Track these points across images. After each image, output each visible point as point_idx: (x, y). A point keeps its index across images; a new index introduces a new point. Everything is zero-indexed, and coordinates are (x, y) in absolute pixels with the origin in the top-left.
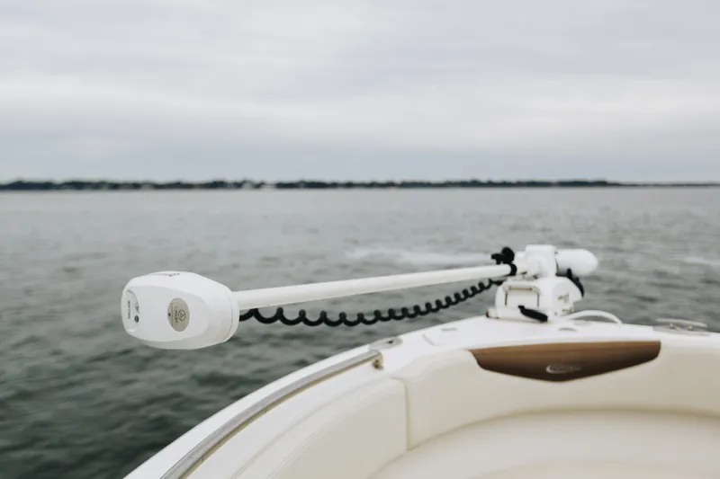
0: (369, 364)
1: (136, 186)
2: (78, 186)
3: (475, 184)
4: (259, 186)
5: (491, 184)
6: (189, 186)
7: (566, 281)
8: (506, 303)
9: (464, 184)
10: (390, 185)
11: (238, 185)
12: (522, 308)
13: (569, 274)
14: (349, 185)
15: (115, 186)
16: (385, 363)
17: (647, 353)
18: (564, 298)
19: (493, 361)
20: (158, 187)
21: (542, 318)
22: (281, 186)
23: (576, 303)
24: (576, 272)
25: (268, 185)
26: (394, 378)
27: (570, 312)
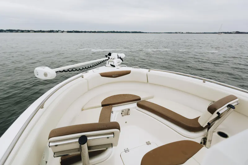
0: (81, 77)
1: (29, 31)
2: (11, 31)
3: (114, 32)
4: (63, 32)
5: (117, 32)
6: (44, 32)
7: (119, 59)
8: (108, 64)
9: (111, 32)
10: (95, 32)
11: (57, 32)
12: (111, 64)
13: (120, 58)
14: (85, 32)
15: (22, 31)
16: (84, 77)
17: (128, 73)
18: (119, 62)
19: (103, 75)
20: (35, 32)
21: (114, 66)
22: (68, 32)
23: (121, 63)
24: (121, 57)
25: (65, 31)
26: (86, 79)
27: (120, 65)
